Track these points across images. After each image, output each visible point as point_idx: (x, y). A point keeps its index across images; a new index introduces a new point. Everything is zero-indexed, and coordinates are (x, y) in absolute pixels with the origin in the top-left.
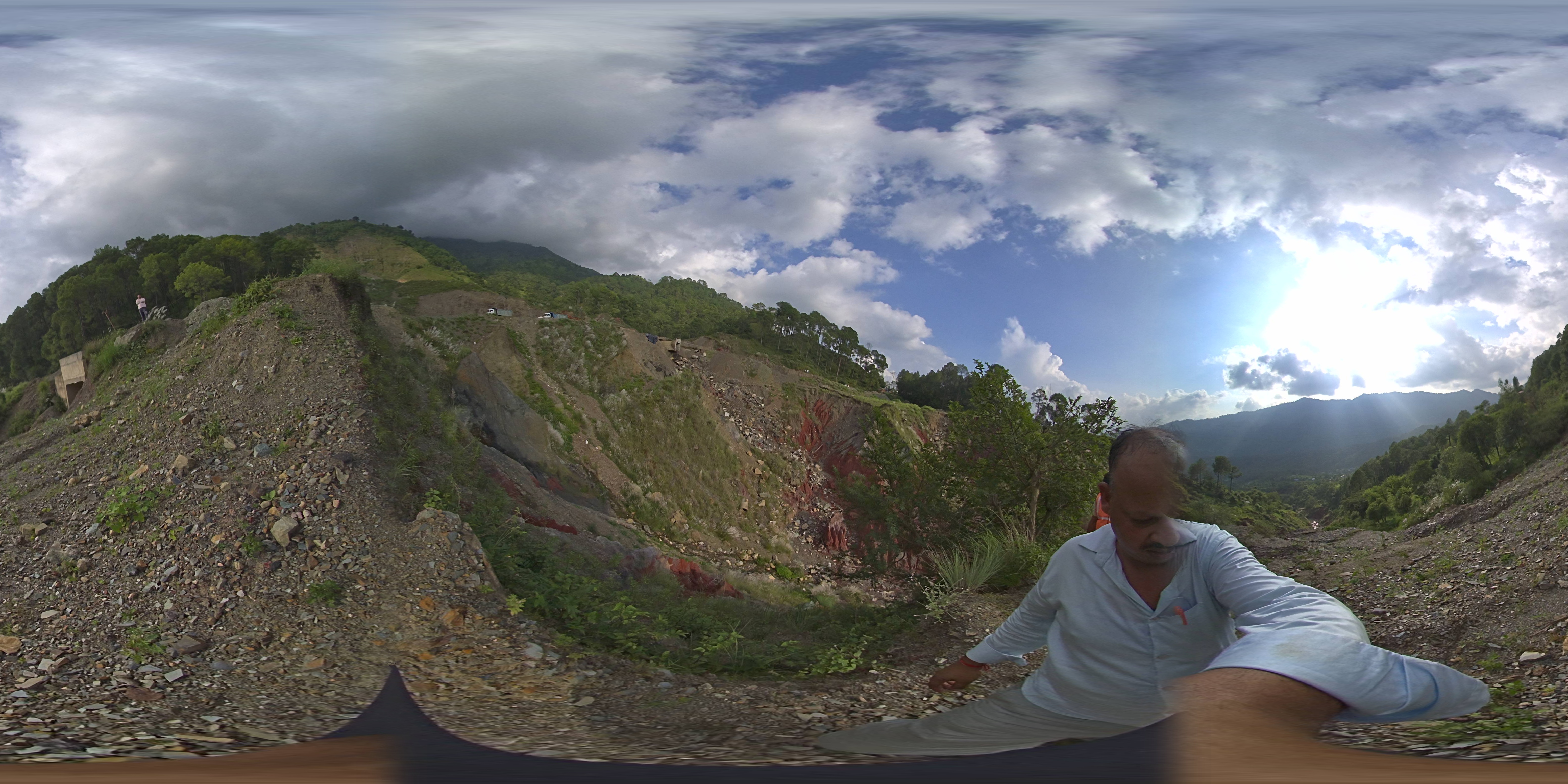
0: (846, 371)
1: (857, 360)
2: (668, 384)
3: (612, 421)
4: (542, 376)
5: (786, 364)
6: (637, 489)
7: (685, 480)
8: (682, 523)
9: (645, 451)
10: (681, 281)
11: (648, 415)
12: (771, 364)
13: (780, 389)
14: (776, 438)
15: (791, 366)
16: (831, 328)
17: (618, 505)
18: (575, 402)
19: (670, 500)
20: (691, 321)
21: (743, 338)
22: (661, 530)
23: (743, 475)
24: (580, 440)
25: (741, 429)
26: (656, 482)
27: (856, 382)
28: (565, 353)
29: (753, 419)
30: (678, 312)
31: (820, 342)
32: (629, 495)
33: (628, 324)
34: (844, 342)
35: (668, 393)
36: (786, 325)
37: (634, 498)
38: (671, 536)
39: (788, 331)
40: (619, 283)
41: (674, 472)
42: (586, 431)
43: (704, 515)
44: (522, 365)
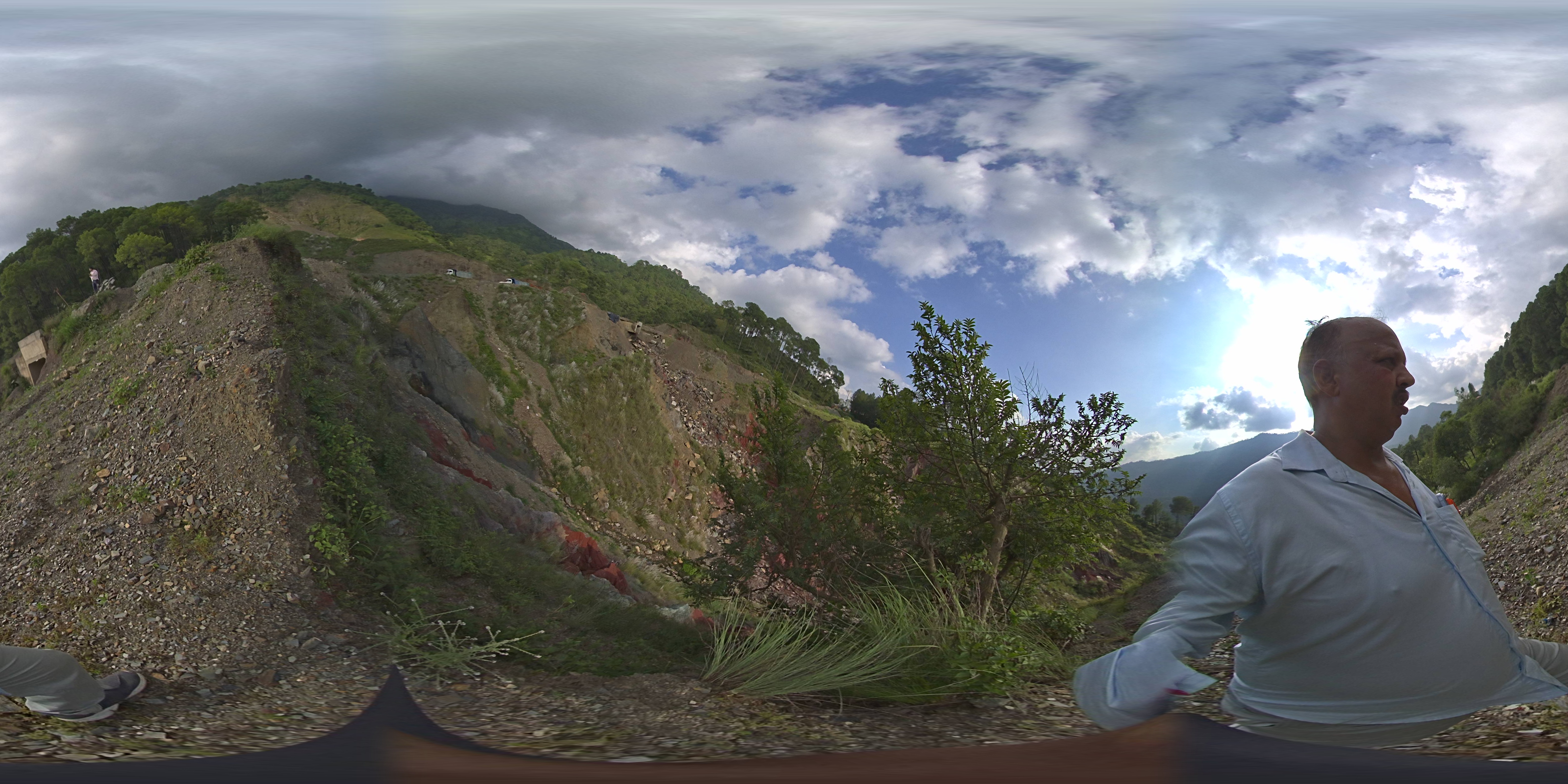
0: (802, 381)
1: (815, 372)
2: (618, 362)
3: (556, 391)
4: (494, 339)
5: (743, 364)
6: (567, 460)
7: (617, 459)
8: (604, 501)
9: (584, 425)
10: (656, 267)
11: (593, 389)
12: (728, 361)
13: (732, 387)
14: (718, 435)
15: (748, 367)
16: (795, 338)
17: (547, 473)
18: (523, 368)
19: (597, 477)
20: (657, 307)
21: (706, 332)
22: (581, 504)
23: (677, 464)
24: (521, 404)
25: (685, 419)
26: (588, 457)
27: (809, 394)
28: (520, 319)
29: (699, 412)
30: (647, 297)
31: (781, 349)
32: (559, 464)
33: (594, 300)
34: (805, 353)
35: (617, 371)
36: (751, 326)
37: (563, 468)
38: (590, 512)
39: (752, 333)
40: (592, 260)
41: (608, 450)
42: (529, 397)
43: (628, 498)
44: (475, 327)
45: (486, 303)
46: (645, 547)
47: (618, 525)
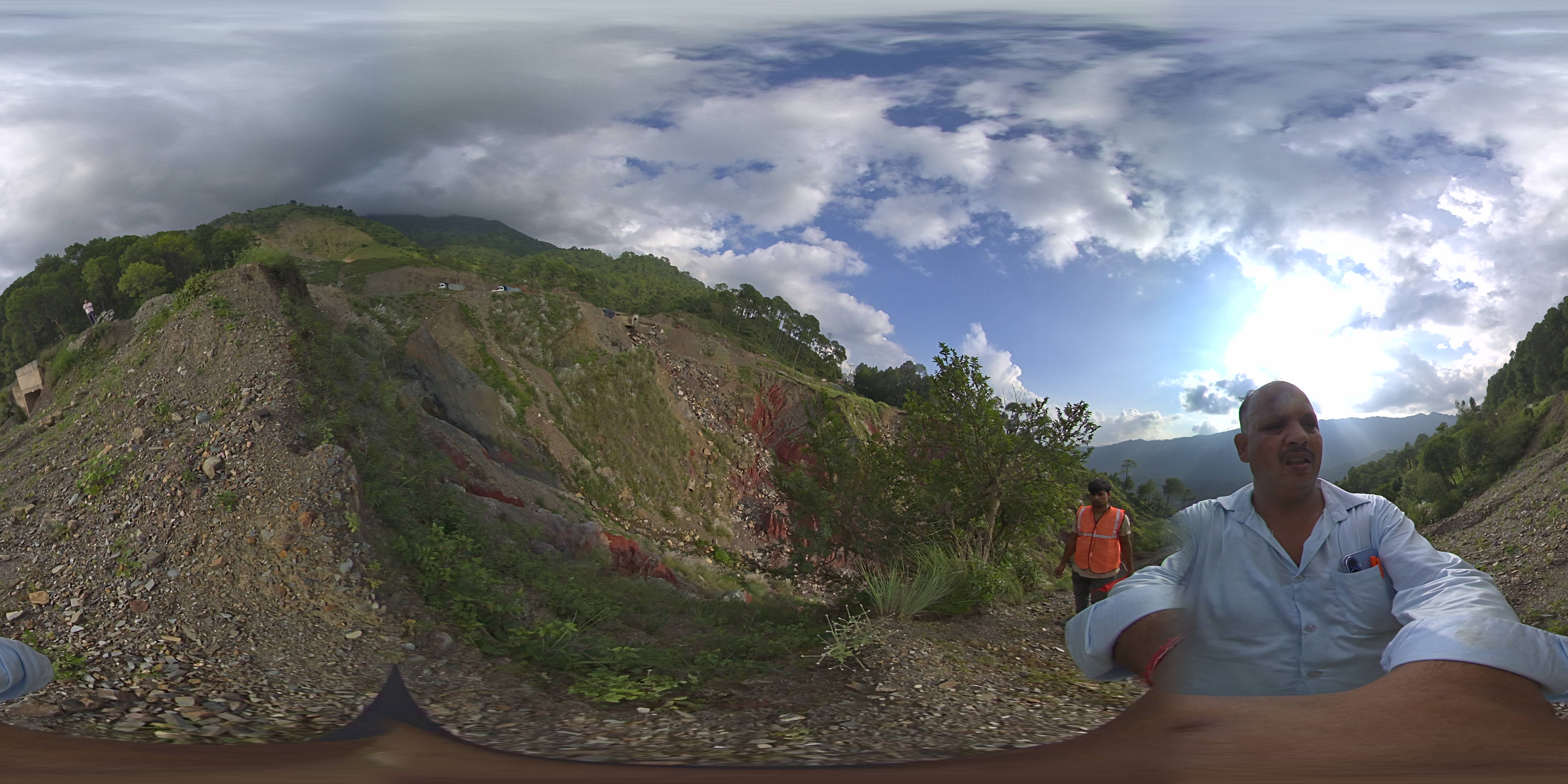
0: (805, 359)
1: (816, 349)
2: (622, 358)
3: (565, 395)
4: (495, 350)
5: (744, 347)
6: (586, 463)
7: (634, 457)
8: (629, 500)
9: (597, 427)
10: (643, 257)
11: (601, 389)
12: (728, 345)
13: (736, 371)
14: (728, 420)
15: (750, 349)
16: (793, 314)
17: (568, 479)
18: (528, 375)
19: (618, 476)
20: (650, 297)
21: (703, 317)
22: (608, 507)
23: (692, 454)
24: (532, 413)
25: (694, 408)
26: (606, 457)
27: (813, 370)
28: (519, 326)
29: (707, 400)
30: (638, 288)
31: (781, 328)
32: (579, 468)
33: (585, 298)
34: (805, 330)
35: (623, 368)
36: (748, 307)
37: (583, 471)
38: (618, 512)
39: (749, 314)
40: (577, 257)
42: (539, 404)
43: (651, 493)
44: (475, 339)
45: (482, 314)
46: (676, 540)
47: (646, 521)
